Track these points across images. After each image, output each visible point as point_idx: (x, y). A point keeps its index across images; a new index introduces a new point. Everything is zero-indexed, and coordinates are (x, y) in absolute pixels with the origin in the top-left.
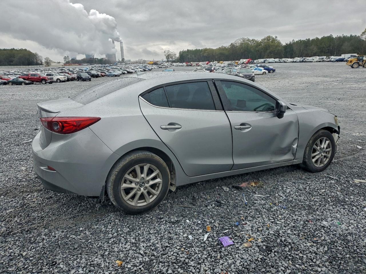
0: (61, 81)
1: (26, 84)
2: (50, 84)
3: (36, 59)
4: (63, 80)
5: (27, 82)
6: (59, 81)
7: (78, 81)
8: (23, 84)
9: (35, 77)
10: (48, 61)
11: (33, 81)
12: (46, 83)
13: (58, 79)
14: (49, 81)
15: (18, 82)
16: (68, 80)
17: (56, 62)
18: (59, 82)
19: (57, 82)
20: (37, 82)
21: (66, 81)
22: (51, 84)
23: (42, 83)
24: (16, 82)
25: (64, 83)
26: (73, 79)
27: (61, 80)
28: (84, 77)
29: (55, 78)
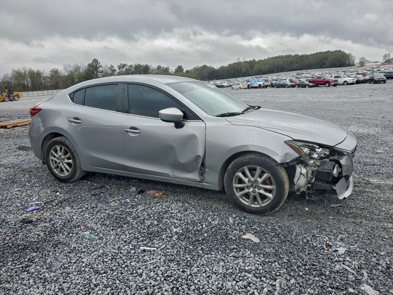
0: (348, 84)
1: (310, 87)
2: (334, 87)
3: (349, 60)
4: (351, 82)
5: (311, 84)
6: (346, 83)
7: (370, 83)
8: (307, 87)
9: (320, 80)
10: (363, 61)
11: (316, 84)
12: (329, 86)
13: (345, 81)
14: (333, 83)
15: (303, 85)
16: (358, 82)
17: (373, 61)
18: (346, 85)
19: (343, 84)
20: (321, 84)
21: (355, 83)
22: (336, 87)
23: (325, 85)
24: (302, 85)
25: (351, 86)
26: (364, 82)
27: (349, 82)
28: (376, 78)
29: (341, 81)
